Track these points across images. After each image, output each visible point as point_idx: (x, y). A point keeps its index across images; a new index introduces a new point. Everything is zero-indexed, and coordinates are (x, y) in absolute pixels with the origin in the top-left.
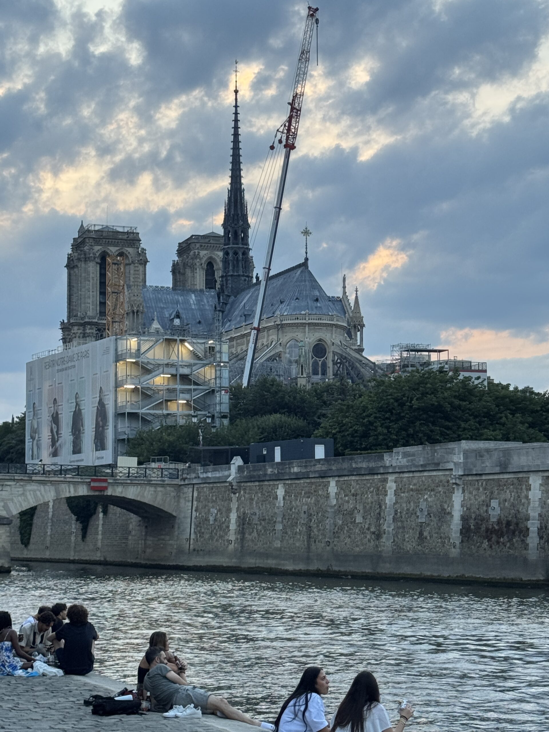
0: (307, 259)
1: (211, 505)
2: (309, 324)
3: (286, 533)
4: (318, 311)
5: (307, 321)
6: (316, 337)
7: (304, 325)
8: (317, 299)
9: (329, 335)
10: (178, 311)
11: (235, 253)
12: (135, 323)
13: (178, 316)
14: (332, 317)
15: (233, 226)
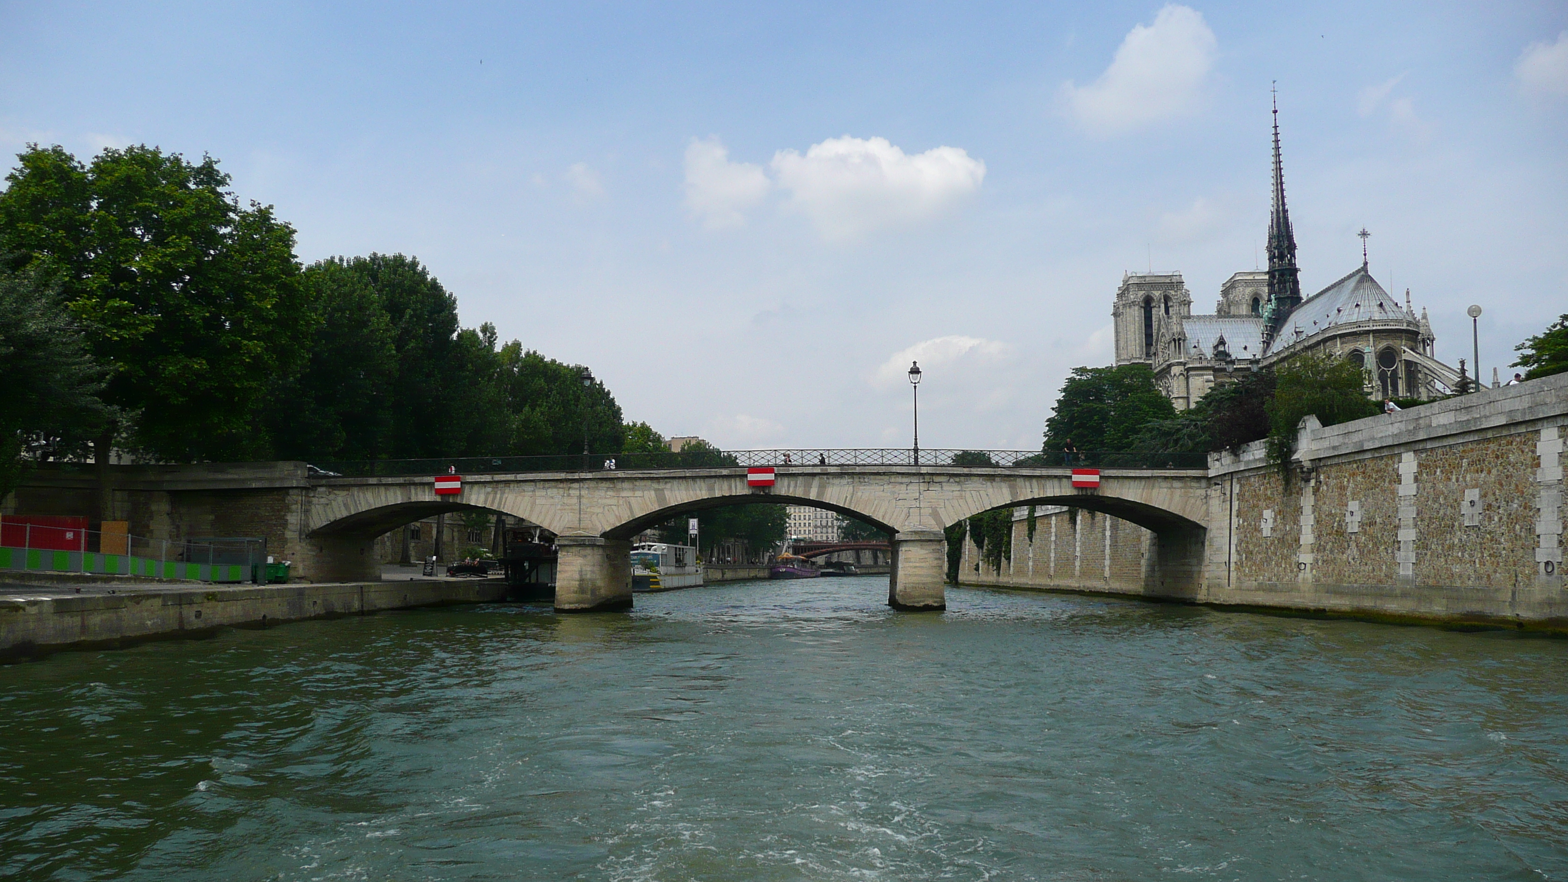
0: (1366, 264)
1: (1262, 504)
2: (1374, 332)
3: (1426, 547)
4: (1384, 317)
5: (1371, 328)
6: (1382, 345)
7: (1367, 332)
8: (1381, 305)
9: (1399, 342)
10: (1222, 338)
11: (1281, 275)
12: (1177, 351)
13: (1222, 343)
14: (1400, 322)
15: (1278, 248)
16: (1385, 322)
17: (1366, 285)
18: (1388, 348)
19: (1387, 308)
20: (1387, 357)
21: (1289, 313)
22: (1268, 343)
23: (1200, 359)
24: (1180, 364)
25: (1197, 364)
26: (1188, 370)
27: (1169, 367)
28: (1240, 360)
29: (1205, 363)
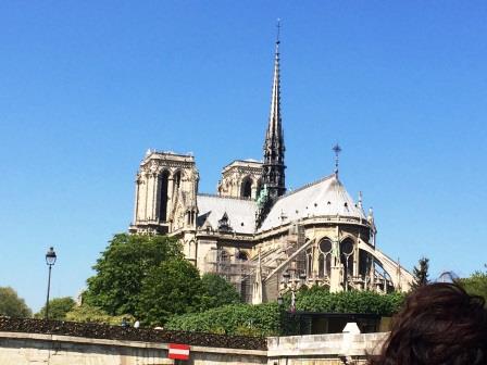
0: (337, 172)
4: (346, 214)
5: (338, 222)
6: (345, 235)
7: (334, 225)
8: (346, 205)
9: (356, 234)
10: (225, 214)
11: (273, 169)
12: (190, 221)
13: (225, 218)
14: (358, 219)
15: (272, 147)
16: (348, 218)
17: (336, 187)
18: (348, 238)
19: (350, 208)
20: (346, 245)
21: (277, 200)
22: (259, 222)
23: (207, 230)
24: (192, 232)
25: (204, 234)
26: (198, 238)
27: (183, 233)
28: (238, 234)
29: (211, 234)
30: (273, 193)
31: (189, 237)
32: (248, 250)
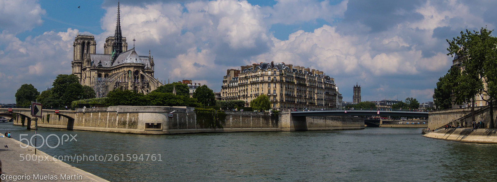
0: (134, 48)
1: (80, 117)
2: (134, 66)
4: (136, 62)
5: (133, 65)
6: (135, 69)
8: (136, 59)
9: (139, 69)
10: (100, 61)
11: (118, 44)
12: (88, 64)
13: (100, 62)
14: (140, 64)
15: (117, 36)
16: (137, 64)
17: (134, 53)
18: (137, 70)
19: (138, 60)
20: (136, 73)
21: (119, 55)
22: (112, 63)
23: (94, 67)
24: (89, 68)
25: (93, 68)
26: (91, 70)
27: (86, 68)
28: (105, 68)
29: (95, 68)
30: (118, 52)
31: (88, 69)
32: (109, 73)
